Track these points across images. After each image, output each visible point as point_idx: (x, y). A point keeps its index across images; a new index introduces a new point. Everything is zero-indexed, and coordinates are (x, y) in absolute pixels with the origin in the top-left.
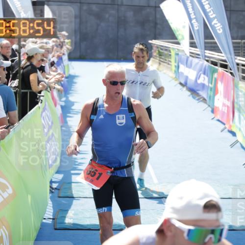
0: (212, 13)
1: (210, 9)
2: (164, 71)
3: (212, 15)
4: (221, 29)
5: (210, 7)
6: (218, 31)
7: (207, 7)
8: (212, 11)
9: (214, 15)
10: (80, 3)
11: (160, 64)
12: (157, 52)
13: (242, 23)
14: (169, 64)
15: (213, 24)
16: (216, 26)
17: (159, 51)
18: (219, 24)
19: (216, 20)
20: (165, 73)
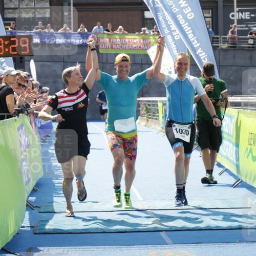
0: (196, 42)
1: (194, 38)
2: (153, 127)
3: (196, 44)
4: (206, 59)
5: (194, 37)
6: (203, 60)
7: (190, 36)
8: (196, 40)
9: (198, 45)
10: (64, 62)
11: (148, 120)
12: (145, 109)
13: (232, 78)
14: (157, 119)
15: (197, 53)
16: (200, 55)
17: (146, 107)
18: (204, 54)
19: (200, 49)
20: (153, 128)
